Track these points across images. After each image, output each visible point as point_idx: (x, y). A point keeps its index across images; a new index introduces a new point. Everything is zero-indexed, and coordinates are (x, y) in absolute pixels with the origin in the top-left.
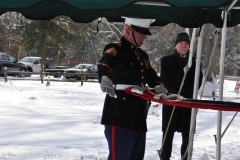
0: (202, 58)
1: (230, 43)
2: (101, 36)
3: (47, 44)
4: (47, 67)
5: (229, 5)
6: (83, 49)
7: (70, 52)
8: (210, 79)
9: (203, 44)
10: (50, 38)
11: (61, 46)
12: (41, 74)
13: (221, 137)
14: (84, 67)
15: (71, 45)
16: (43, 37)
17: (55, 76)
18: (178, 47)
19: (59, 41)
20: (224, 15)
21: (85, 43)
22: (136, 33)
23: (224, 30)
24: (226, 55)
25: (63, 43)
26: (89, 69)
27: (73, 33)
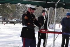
0: (50, 17)
1: (57, 13)
2: (20, 10)
3: (4, 13)
4: (4, 19)
5: (57, 2)
6: (15, 14)
7: (11, 15)
8: (52, 24)
9: (50, 13)
10: (5, 11)
11: (8, 13)
12: (2, 21)
13: (54, 40)
14: (15, 20)
15: (12, 13)
16: (3, 11)
17: (7, 22)
18: (42, 14)
19: (8, 12)
20: (56, 5)
21: (16, 12)
22: (31, 10)
23: (56, 9)
24: (56, 17)
25: (9, 12)
26: (17, 20)
27: (12, 9)
